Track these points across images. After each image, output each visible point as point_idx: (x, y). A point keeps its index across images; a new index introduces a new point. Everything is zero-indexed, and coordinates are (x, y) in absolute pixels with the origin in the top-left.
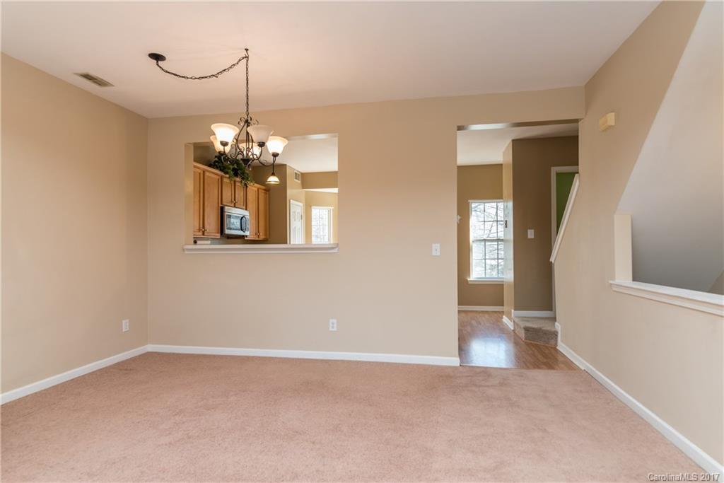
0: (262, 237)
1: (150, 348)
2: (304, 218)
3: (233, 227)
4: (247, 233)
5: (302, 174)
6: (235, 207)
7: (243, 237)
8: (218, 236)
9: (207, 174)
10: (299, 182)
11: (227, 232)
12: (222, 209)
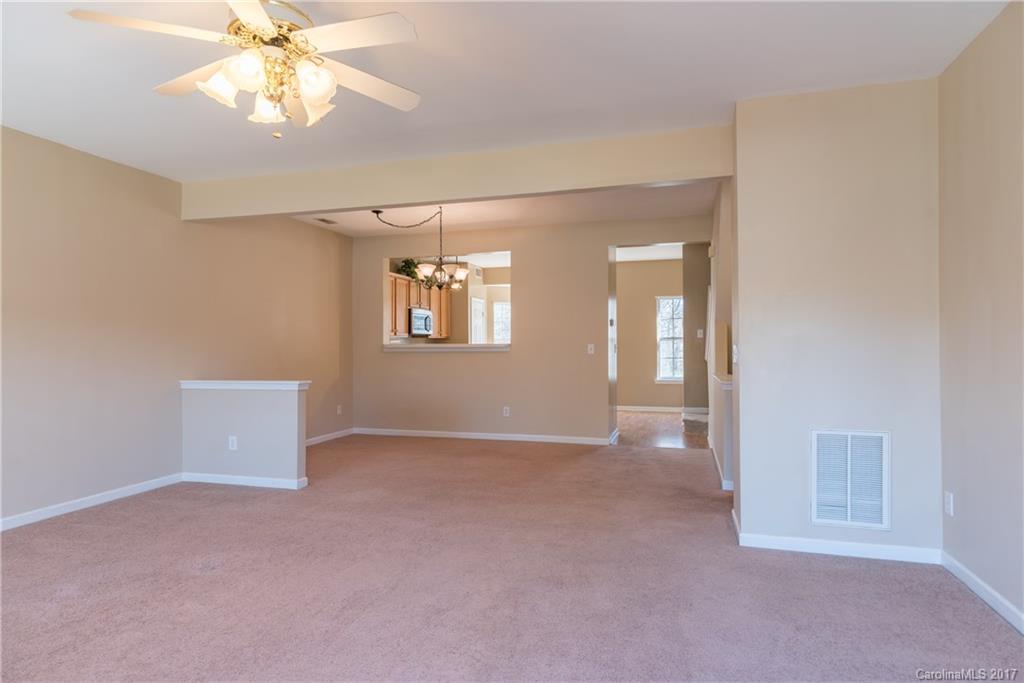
0: (444, 335)
1: (356, 430)
2: (485, 314)
3: (418, 328)
4: (431, 332)
5: (484, 269)
6: (420, 308)
7: (427, 336)
8: (406, 335)
9: (398, 280)
10: (481, 278)
11: (415, 332)
12: (410, 311)
